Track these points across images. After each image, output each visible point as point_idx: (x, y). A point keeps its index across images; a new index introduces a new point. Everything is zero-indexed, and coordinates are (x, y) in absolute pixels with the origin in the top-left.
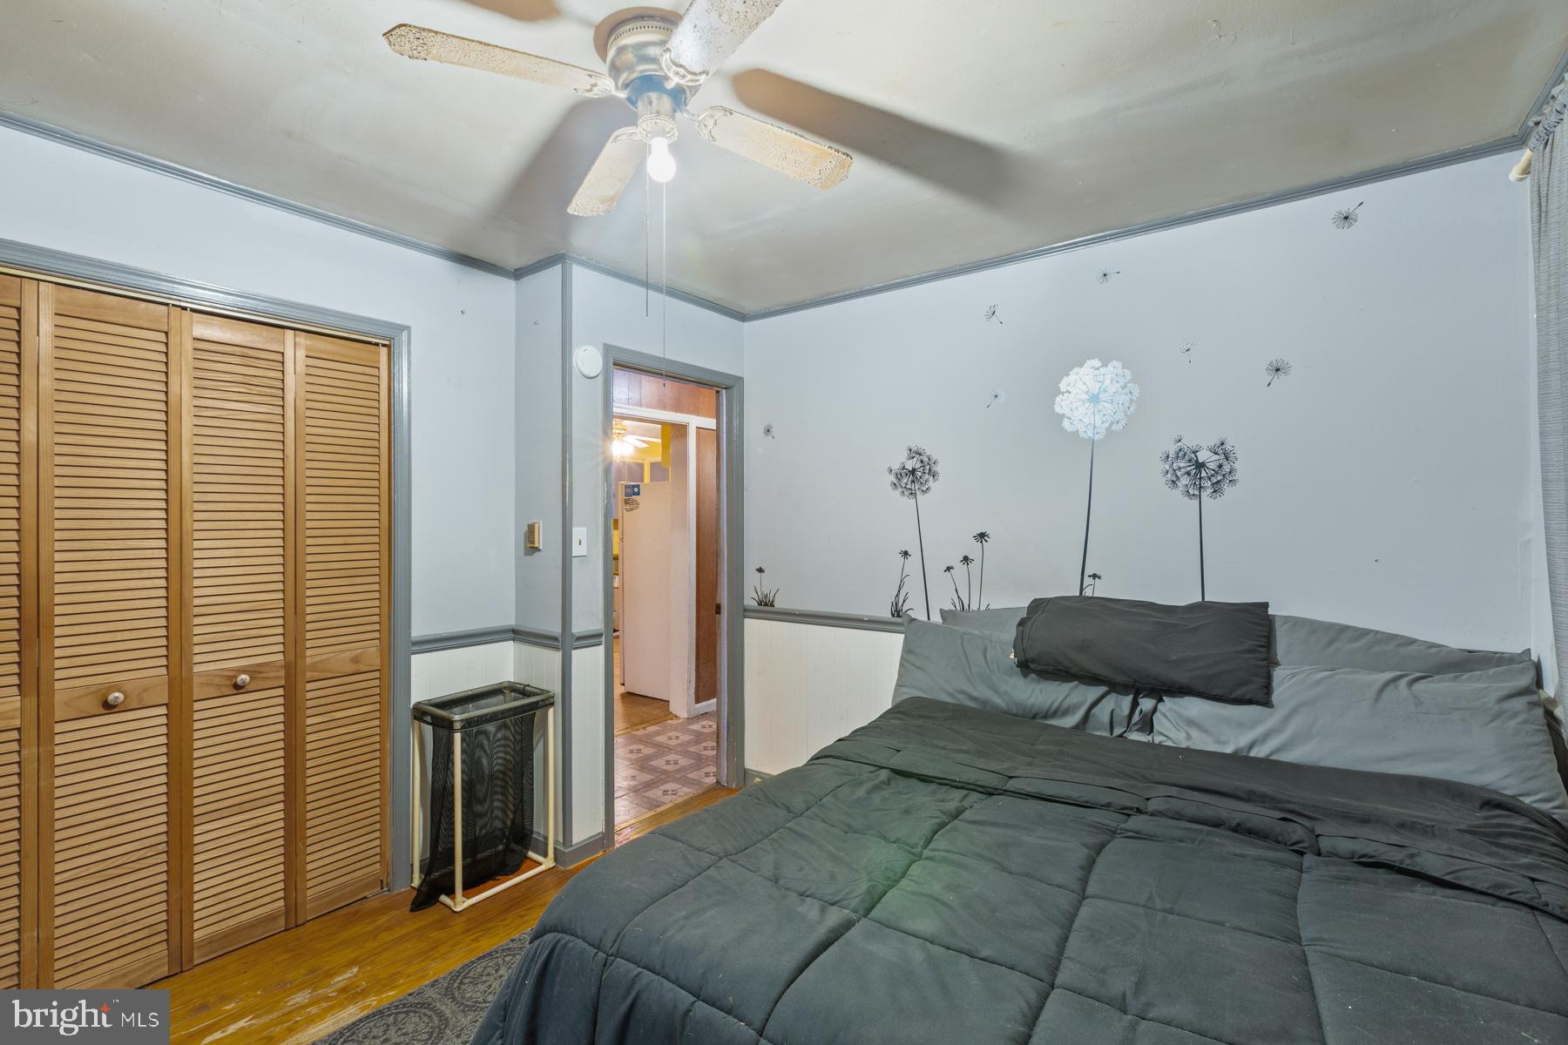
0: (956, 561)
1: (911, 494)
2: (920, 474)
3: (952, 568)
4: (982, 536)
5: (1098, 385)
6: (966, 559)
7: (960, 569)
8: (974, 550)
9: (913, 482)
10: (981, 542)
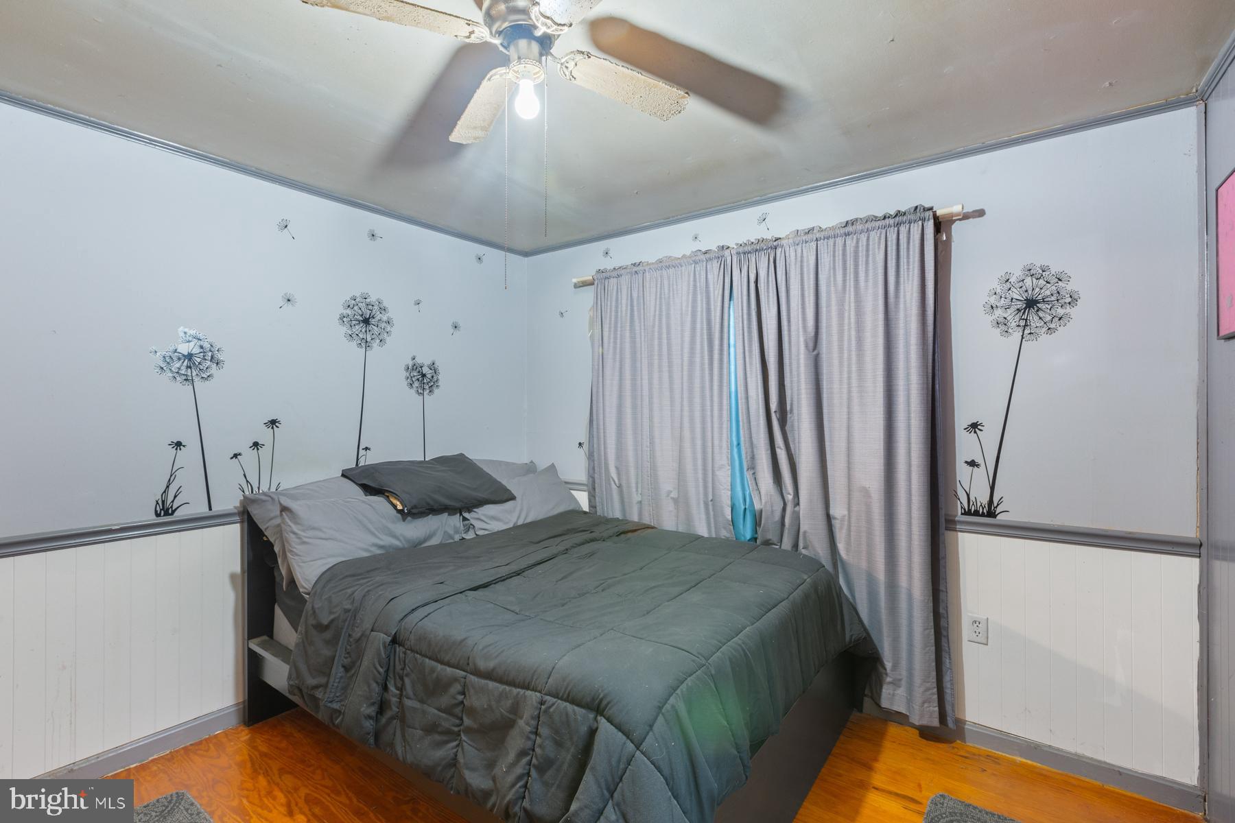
0: (244, 448)
1: (186, 380)
2: (199, 360)
3: (240, 454)
4: (273, 423)
5: (369, 312)
6: (256, 444)
7: (249, 456)
8: (265, 436)
9: (189, 367)
10: (273, 428)
